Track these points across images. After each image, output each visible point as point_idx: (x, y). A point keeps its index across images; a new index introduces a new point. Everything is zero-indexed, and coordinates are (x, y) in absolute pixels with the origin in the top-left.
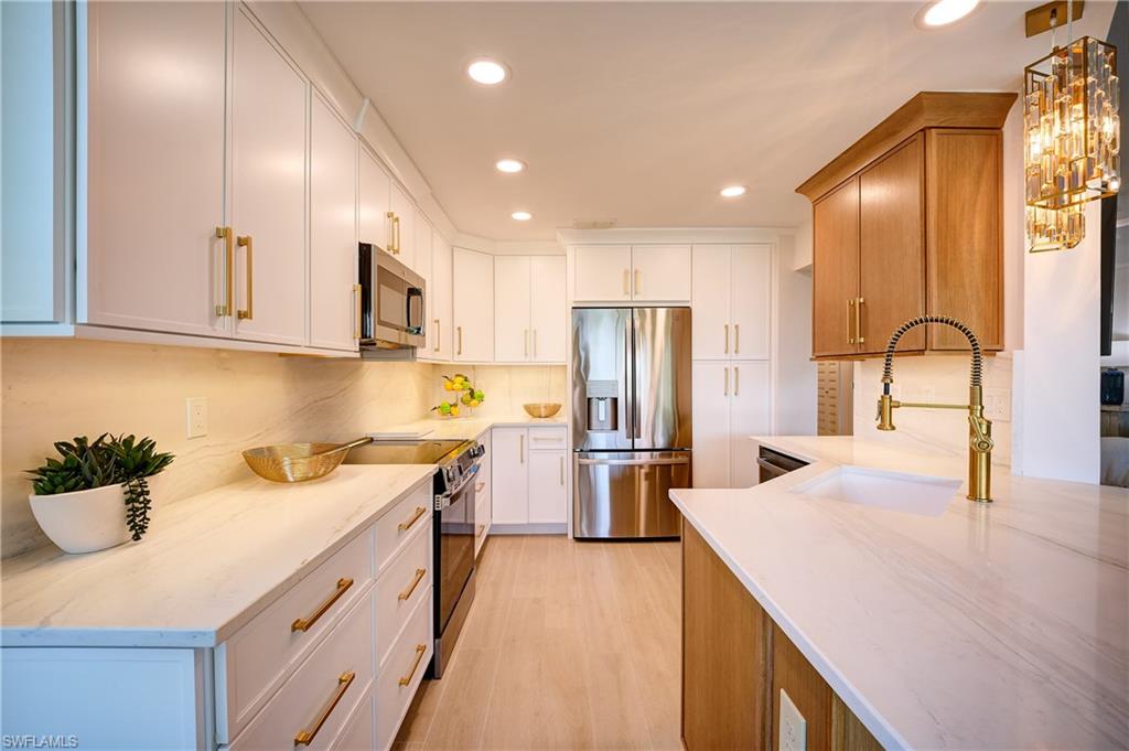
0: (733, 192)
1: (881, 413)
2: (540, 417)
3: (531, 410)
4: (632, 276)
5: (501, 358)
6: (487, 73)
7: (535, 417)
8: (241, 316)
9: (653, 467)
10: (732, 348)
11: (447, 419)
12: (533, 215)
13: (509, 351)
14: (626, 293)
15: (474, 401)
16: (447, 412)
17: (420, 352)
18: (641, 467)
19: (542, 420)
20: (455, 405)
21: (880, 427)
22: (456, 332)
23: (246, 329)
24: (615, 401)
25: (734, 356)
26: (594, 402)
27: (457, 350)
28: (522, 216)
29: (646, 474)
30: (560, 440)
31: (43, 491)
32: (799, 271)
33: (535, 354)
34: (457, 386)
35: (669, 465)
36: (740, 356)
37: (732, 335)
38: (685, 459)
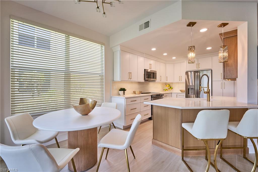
2: (183, 92)
3: (181, 91)
4: (198, 65)
8: (131, 79)
13: (177, 80)
14: (197, 68)
15: (170, 89)
17: (156, 81)
19: (183, 93)
20: (167, 89)
22: (166, 77)
23: (131, 80)
26: (190, 89)
27: (166, 80)
28: (174, 58)
31: (120, 91)
33: (181, 80)
34: (168, 86)
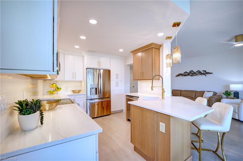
0: (121, 50)
1: (152, 88)
3: (74, 92)
4: (99, 63)
5: (66, 79)
6: (93, 22)
7: (75, 93)
9: (99, 102)
10: (117, 78)
11: (51, 95)
12: (80, 47)
13: (68, 77)
14: (98, 66)
15: (58, 90)
16: (51, 93)
18: (96, 102)
19: (77, 94)
20: (54, 91)
21: (152, 90)
24: (96, 88)
25: (117, 79)
26: (91, 89)
28: (77, 47)
29: (97, 104)
30: (83, 98)
32: (127, 65)
33: (75, 78)
34: (54, 86)
35: (102, 101)
36: (119, 79)
37: (117, 75)
38: (110, 99)
